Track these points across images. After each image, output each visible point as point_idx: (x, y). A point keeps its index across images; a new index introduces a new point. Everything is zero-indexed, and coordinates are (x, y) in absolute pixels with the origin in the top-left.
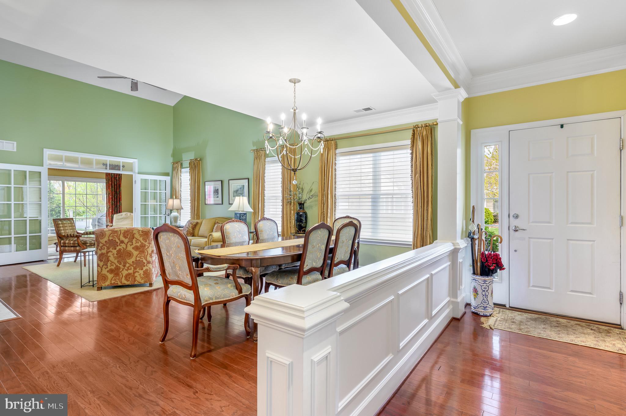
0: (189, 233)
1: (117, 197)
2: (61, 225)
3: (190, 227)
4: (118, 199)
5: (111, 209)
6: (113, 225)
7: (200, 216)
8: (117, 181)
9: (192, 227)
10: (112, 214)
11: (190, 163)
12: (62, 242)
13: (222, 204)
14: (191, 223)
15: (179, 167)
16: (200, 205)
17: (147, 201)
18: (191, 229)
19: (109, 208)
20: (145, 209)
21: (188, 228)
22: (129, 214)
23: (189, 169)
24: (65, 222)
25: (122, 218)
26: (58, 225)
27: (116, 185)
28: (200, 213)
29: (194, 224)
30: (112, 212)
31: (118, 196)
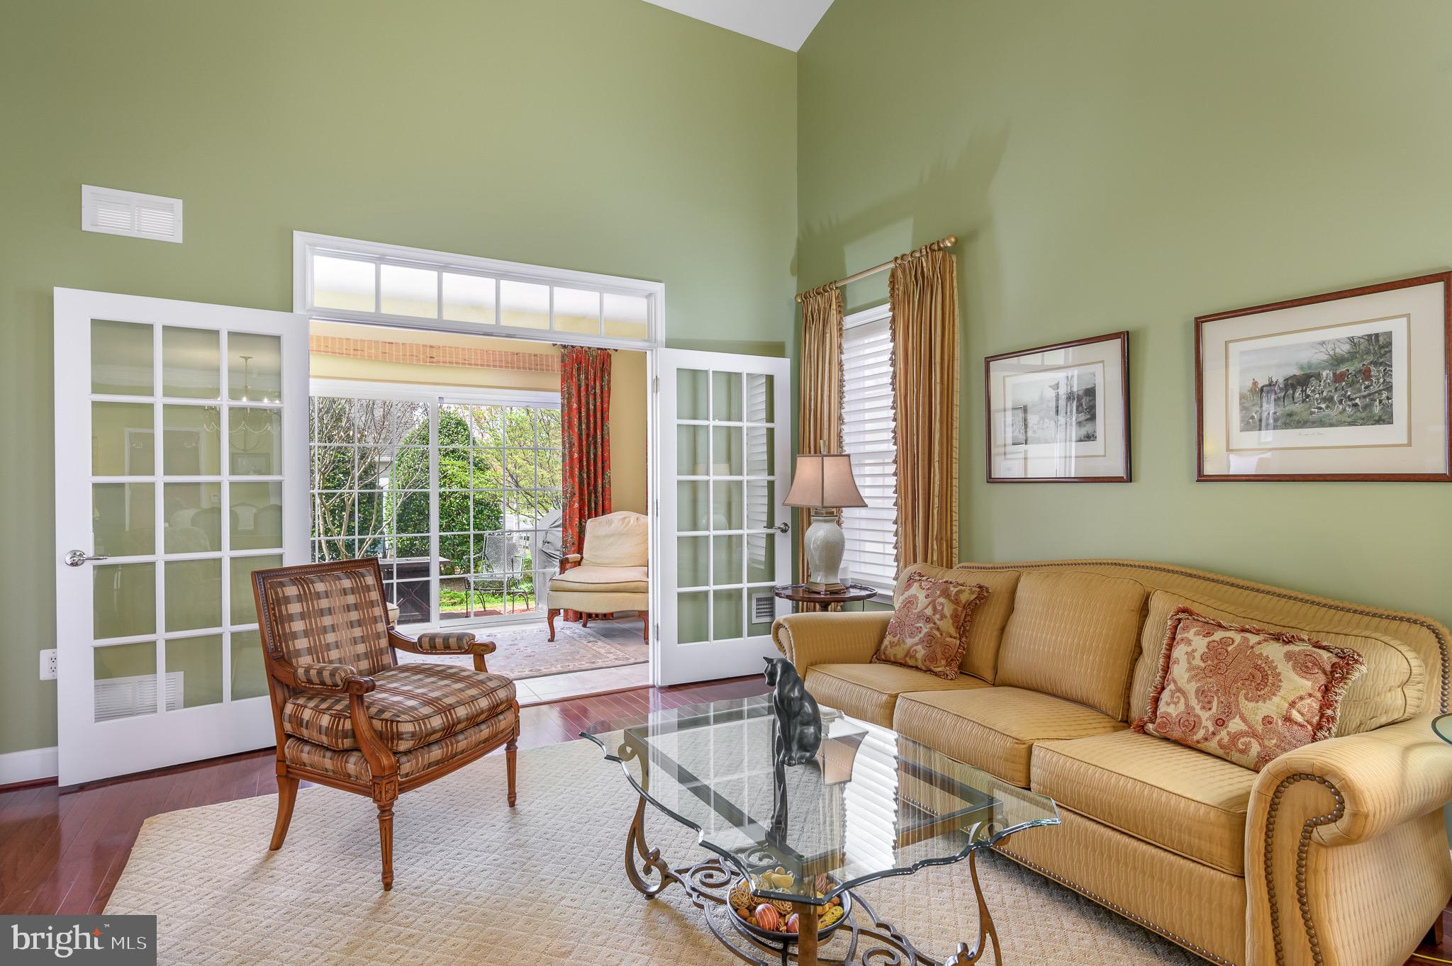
0: (939, 656)
1: (595, 455)
2: (295, 608)
3: (943, 617)
4: (600, 465)
5: (576, 499)
6: (582, 558)
7: (955, 544)
8: (595, 399)
9: (955, 616)
10: (581, 516)
11: (893, 275)
12: (289, 708)
13: (1129, 478)
14: (946, 594)
15: (834, 306)
16: (955, 482)
17: (701, 467)
18: (947, 625)
19: (573, 494)
20: (695, 502)
21: (928, 620)
22: (633, 516)
23: (888, 306)
24: (320, 587)
25: (613, 535)
26: (279, 605)
27: (591, 413)
28: (955, 529)
29: (965, 597)
30: (581, 509)
31: (600, 453)
